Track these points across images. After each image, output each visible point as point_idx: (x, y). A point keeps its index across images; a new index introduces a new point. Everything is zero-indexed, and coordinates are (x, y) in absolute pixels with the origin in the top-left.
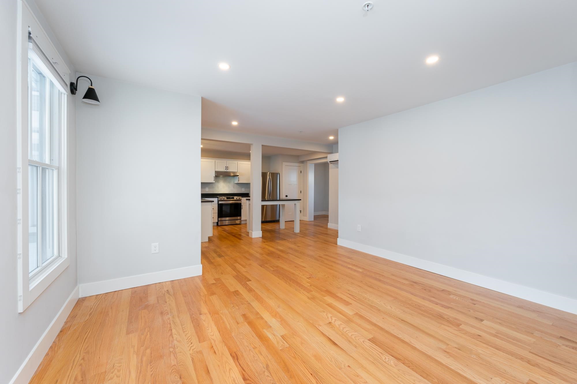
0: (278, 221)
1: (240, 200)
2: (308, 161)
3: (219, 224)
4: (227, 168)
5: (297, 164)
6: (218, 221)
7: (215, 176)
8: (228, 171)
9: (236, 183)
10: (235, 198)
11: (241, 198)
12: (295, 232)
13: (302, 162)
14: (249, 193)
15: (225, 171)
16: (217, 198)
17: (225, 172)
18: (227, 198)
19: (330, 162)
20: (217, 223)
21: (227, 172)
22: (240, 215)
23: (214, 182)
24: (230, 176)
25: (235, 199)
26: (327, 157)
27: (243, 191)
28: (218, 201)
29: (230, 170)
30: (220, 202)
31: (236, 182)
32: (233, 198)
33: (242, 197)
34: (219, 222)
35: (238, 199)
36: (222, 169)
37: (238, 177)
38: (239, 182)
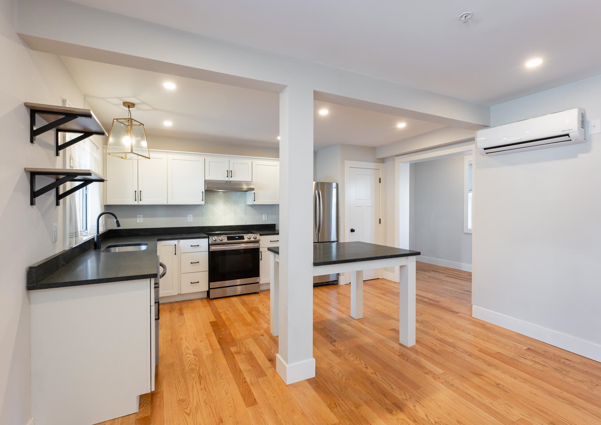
0: (336, 283)
1: (258, 242)
2: (396, 158)
3: (213, 294)
4: (230, 173)
5: (373, 165)
6: (209, 288)
7: (205, 191)
8: (231, 179)
9: (249, 205)
10: (246, 237)
11: (258, 237)
12: (401, 341)
13: (382, 160)
14: (275, 225)
15: (227, 179)
16: (207, 239)
17: (227, 181)
18: (229, 238)
19: (485, 149)
20: (208, 292)
21: (231, 181)
22: (257, 274)
23: (203, 203)
24: (241, 190)
25: (246, 239)
26: (473, 139)
27: (264, 219)
28: (209, 245)
29: (236, 178)
30: (213, 248)
31: (250, 202)
32: (242, 238)
33: (261, 235)
34: (210, 290)
35: (252, 239)
36: (221, 177)
37: (253, 192)
38: (255, 203)
